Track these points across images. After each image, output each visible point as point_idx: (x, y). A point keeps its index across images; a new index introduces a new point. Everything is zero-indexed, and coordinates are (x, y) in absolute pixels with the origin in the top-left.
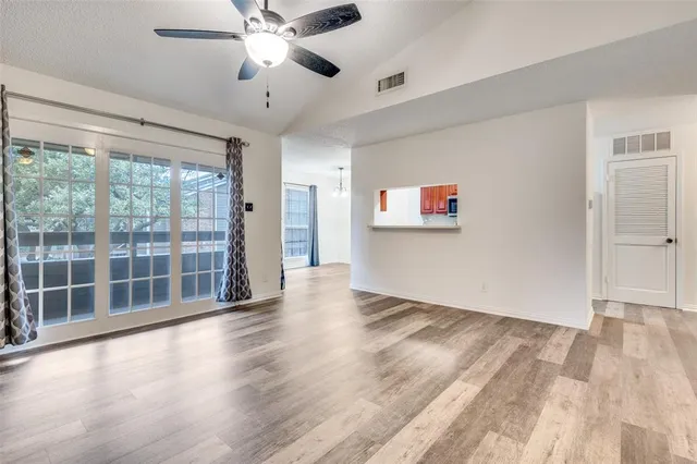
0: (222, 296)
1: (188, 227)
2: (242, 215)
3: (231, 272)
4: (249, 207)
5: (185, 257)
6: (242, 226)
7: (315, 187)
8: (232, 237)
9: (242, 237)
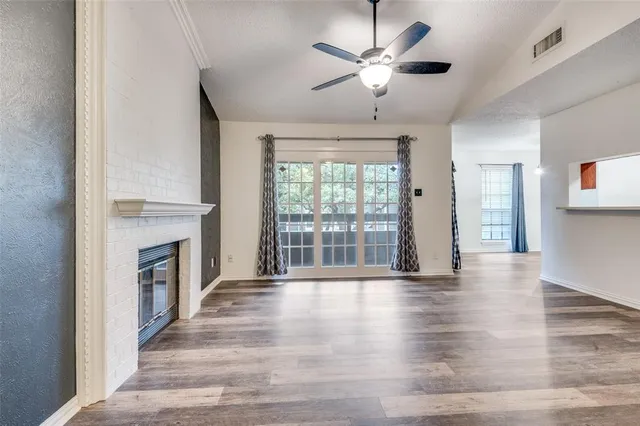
0: (395, 266)
1: (367, 210)
2: (409, 199)
3: (400, 247)
4: (418, 193)
5: (367, 234)
6: (410, 209)
7: (520, 165)
8: (401, 218)
9: (410, 219)
